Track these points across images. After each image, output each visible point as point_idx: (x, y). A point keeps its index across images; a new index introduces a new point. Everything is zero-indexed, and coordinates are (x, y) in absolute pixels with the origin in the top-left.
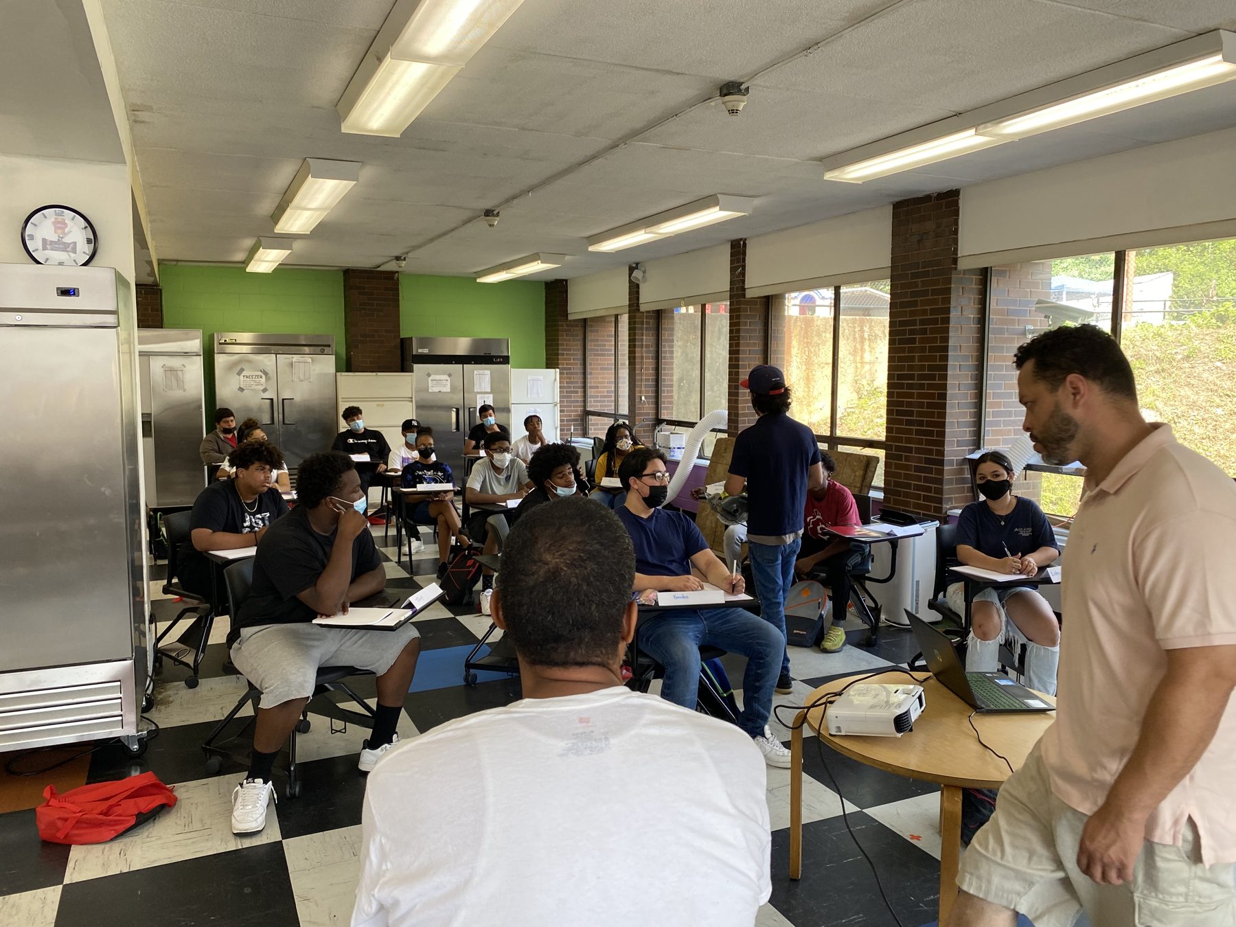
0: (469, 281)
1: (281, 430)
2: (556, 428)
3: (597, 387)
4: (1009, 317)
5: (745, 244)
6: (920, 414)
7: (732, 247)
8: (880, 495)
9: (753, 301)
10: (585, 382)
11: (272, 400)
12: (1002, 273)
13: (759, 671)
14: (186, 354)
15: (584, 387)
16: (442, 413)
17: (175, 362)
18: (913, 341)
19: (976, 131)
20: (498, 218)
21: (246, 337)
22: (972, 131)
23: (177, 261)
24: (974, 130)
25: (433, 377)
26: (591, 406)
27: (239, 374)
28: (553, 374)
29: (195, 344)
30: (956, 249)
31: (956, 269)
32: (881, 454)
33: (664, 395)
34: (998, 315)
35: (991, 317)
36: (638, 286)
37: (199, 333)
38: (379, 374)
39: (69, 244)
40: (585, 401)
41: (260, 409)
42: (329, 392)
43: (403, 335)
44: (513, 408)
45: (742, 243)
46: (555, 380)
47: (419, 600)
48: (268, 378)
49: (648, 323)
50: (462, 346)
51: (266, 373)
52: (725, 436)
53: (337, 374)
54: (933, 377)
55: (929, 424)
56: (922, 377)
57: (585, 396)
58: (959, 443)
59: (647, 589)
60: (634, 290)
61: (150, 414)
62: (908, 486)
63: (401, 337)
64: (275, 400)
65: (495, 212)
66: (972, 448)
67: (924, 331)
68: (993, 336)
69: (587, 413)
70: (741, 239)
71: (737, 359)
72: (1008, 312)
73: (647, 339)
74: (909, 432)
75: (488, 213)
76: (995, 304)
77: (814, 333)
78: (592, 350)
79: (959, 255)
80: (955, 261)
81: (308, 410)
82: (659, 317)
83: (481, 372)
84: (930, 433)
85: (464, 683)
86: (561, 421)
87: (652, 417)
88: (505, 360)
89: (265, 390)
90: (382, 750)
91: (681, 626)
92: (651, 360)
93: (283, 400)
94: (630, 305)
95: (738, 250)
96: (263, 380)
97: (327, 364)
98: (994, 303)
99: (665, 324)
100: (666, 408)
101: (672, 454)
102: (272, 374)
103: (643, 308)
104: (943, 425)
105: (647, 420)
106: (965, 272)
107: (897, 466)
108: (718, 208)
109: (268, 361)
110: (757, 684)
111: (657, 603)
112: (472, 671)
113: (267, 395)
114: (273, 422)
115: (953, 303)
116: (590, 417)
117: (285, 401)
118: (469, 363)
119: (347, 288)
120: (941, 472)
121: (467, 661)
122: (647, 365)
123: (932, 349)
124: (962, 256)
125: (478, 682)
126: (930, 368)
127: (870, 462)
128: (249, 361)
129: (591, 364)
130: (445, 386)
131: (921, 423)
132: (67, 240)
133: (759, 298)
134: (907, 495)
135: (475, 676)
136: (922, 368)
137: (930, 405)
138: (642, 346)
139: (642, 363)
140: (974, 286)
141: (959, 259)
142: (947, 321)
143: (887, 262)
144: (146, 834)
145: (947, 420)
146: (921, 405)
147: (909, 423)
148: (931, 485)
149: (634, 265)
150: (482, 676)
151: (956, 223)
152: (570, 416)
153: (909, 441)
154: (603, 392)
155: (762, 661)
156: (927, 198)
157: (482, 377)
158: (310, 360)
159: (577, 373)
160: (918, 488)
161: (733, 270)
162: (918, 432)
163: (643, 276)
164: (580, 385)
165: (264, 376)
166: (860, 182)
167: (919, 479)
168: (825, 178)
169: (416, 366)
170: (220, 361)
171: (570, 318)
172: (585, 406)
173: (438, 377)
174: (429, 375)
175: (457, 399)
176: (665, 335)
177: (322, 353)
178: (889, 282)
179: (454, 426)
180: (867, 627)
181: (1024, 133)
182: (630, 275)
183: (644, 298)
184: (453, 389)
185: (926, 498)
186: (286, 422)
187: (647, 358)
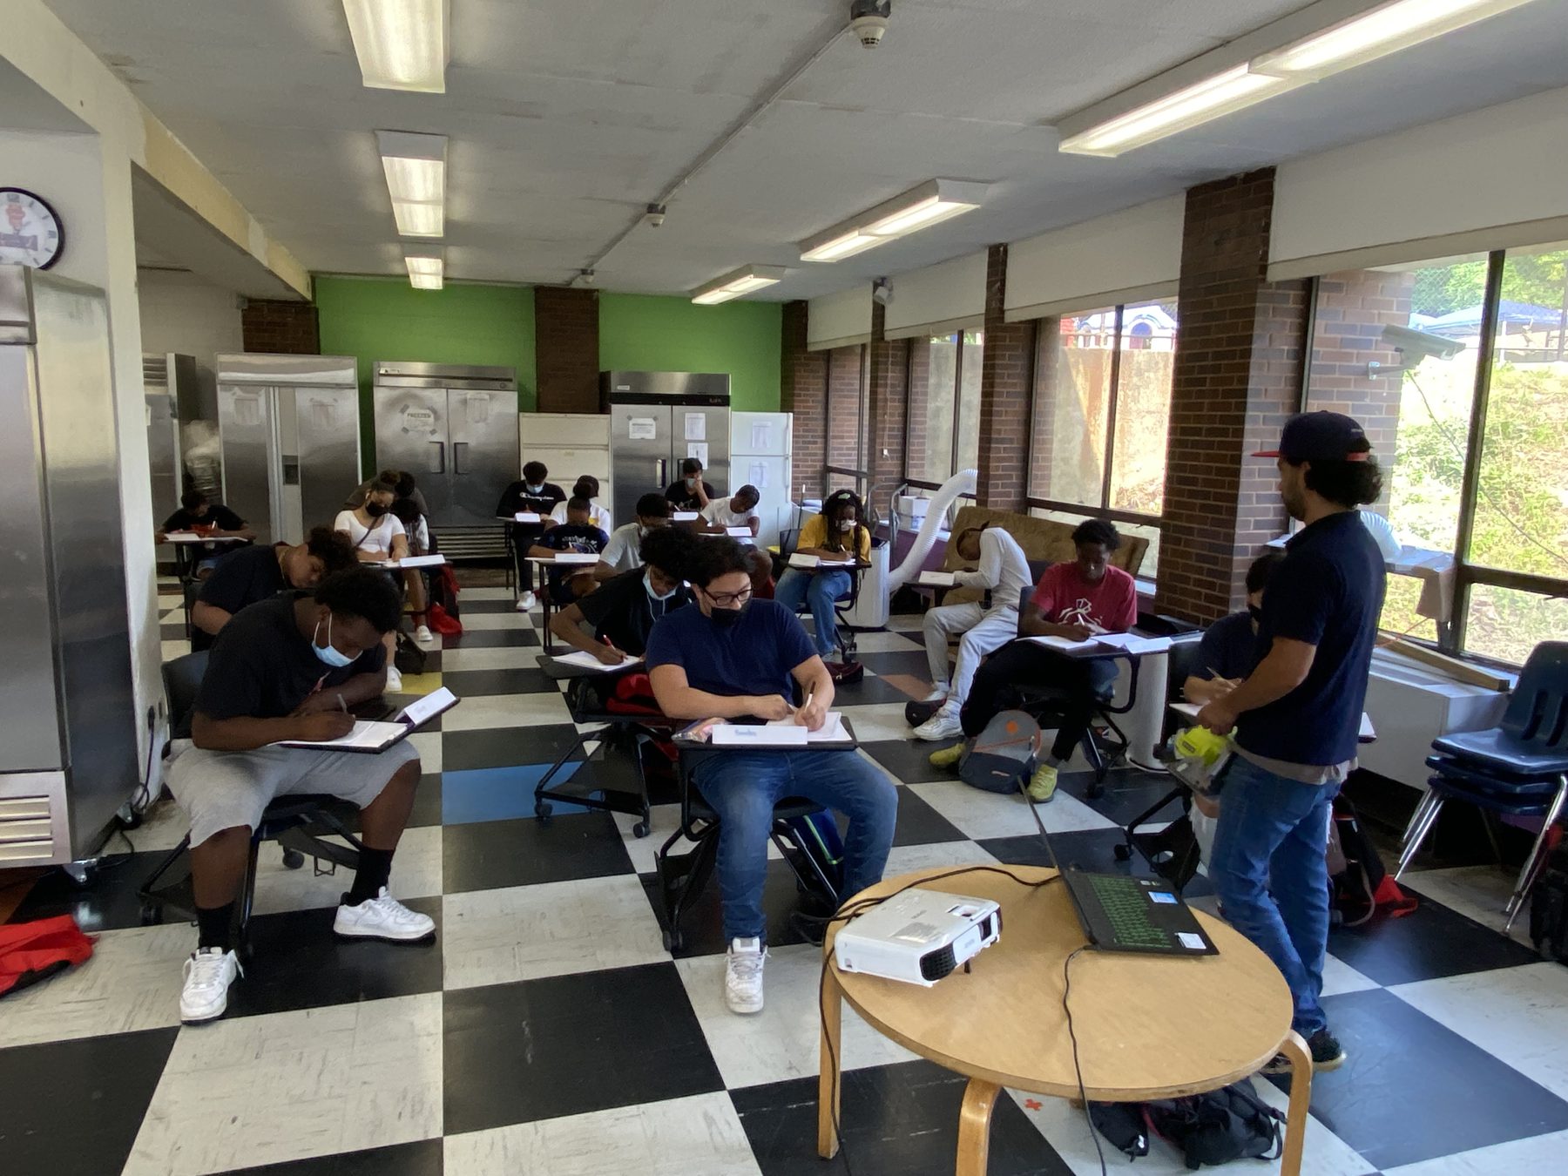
0: (683, 301)
1: (452, 481)
2: (787, 487)
3: (842, 437)
4: (1343, 350)
5: (1006, 251)
6: (1207, 482)
7: (991, 255)
8: (1150, 589)
9: (1015, 327)
10: (826, 431)
11: (442, 444)
12: (1337, 287)
13: (860, 838)
14: (339, 386)
15: (826, 437)
16: (644, 466)
17: (325, 396)
18: (1202, 382)
19: (1249, 68)
20: (663, 216)
21: (420, 367)
22: (1244, 68)
23: (332, 273)
24: (1247, 65)
25: (634, 421)
26: (833, 461)
27: (403, 411)
28: (787, 419)
29: (349, 375)
30: (1266, 253)
31: (1264, 280)
32: (1153, 535)
33: (913, 447)
34: (1327, 347)
35: (1314, 349)
36: (883, 308)
37: (353, 361)
38: (568, 415)
39: (28, 238)
40: (826, 455)
41: (427, 454)
42: (511, 436)
43: (603, 368)
44: (732, 461)
45: (1002, 249)
46: (787, 426)
47: (419, 711)
48: (437, 417)
49: (894, 356)
50: (677, 383)
51: (435, 412)
52: (973, 503)
53: (521, 414)
54: (1224, 432)
55: (1218, 497)
56: (1211, 432)
57: (826, 449)
58: (1258, 525)
59: (710, 718)
60: (879, 312)
61: (295, 458)
62: (1186, 580)
63: (601, 370)
64: (446, 444)
65: (660, 207)
66: (1277, 531)
67: (1216, 369)
68: (1318, 376)
69: (828, 470)
70: (1001, 244)
71: (991, 404)
72: (1344, 343)
73: (893, 375)
74: (1191, 507)
75: (652, 208)
76: (1323, 331)
77: (1134, 372)
78: (837, 390)
79: (1270, 261)
80: (1264, 269)
81: (485, 457)
82: (910, 349)
83: (694, 415)
84: (1217, 510)
85: (535, 815)
86: (794, 478)
87: (896, 476)
88: (724, 401)
89: (433, 432)
90: (364, 907)
91: (751, 768)
92: (897, 404)
93: (455, 444)
94: (873, 333)
95: (998, 259)
96: (431, 419)
97: (507, 402)
98: (1321, 328)
99: (917, 358)
100: (915, 466)
101: (914, 524)
102: (443, 412)
103: (889, 336)
104: (1234, 498)
105: (890, 480)
106: (1280, 284)
107: (1175, 552)
108: (937, 198)
109: (438, 397)
110: (857, 855)
111: (710, 738)
112: (545, 801)
113: (438, 438)
114: (443, 471)
115: (1257, 332)
116: (832, 475)
117: (457, 446)
118: (680, 404)
119: (539, 309)
120: (1229, 562)
121: (540, 787)
122: (893, 408)
123: (1227, 394)
124: (1275, 263)
125: (552, 814)
126: (1223, 419)
127: (1138, 546)
128: (415, 397)
129: (835, 408)
130: (649, 432)
131: (1206, 496)
132: (26, 232)
133: (1021, 322)
134: (1184, 592)
135: (550, 808)
136: (1212, 419)
137: (1219, 471)
138: (886, 385)
139: (885, 407)
140: (1292, 304)
141: (1269, 267)
142: (1247, 354)
143: (1176, 274)
144: (28, 1000)
145: (1240, 493)
146: (1208, 470)
147: (1192, 494)
148: (1215, 580)
149: (879, 281)
150: (559, 809)
151: (1268, 215)
152: (807, 472)
153: (1190, 519)
155: (862, 825)
156: (1232, 181)
157: (696, 420)
158: (487, 397)
159: (816, 419)
160: (1199, 583)
161: (990, 285)
162: (1203, 508)
163: (889, 295)
164: (820, 433)
165: (432, 416)
166: (1112, 155)
167: (1200, 571)
168: (1060, 150)
169: (615, 407)
170: (380, 396)
171: (811, 348)
172: (825, 460)
173: (641, 421)
174: (630, 418)
175: (664, 448)
176: (917, 372)
177: (504, 389)
178: (1176, 298)
179: (659, 481)
180: (1090, 769)
181: (1321, 69)
182: (874, 292)
183: (889, 324)
184: (659, 435)
185: (1208, 598)
186: (459, 471)
187: (893, 400)
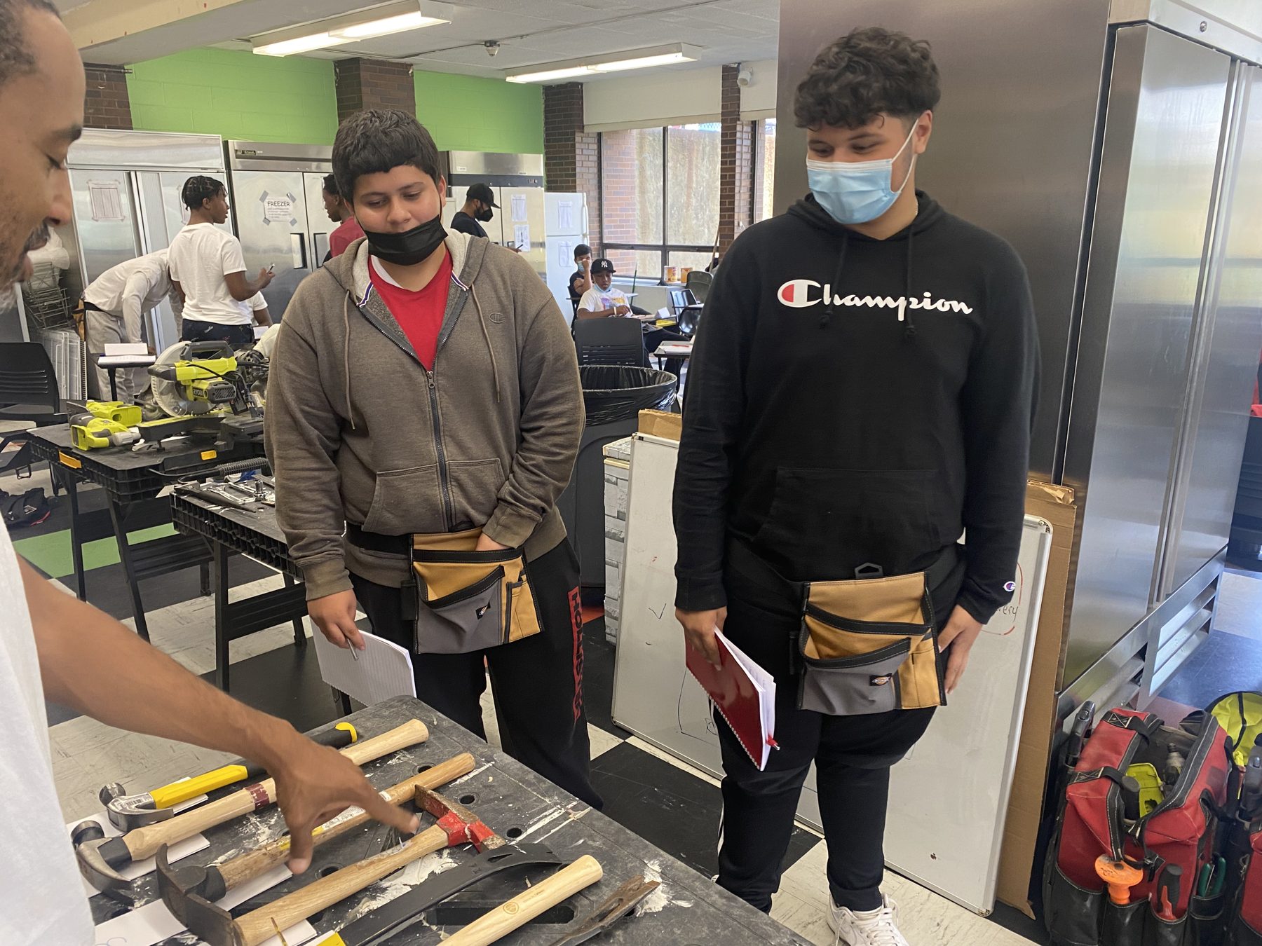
10: (600, 209)
11: (302, 234)
28: (582, 199)
36: (739, 91)
41: (290, 248)
44: (547, 242)
46: (583, 205)
48: (296, 205)
51: (293, 199)
60: (734, 95)
64: (306, 235)
83: (517, 196)
88: (540, 181)
89: (293, 222)
93: (315, 234)
96: (291, 207)
102: (300, 199)
109: (294, 181)
113: (296, 229)
117: (317, 236)
118: (507, 185)
129: (606, 187)
149: (735, 66)
154: (616, 221)
157: (519, 203)
159: (594, 199)
165: (291, 204)
171: (588, 130)
172: (601, 238)
